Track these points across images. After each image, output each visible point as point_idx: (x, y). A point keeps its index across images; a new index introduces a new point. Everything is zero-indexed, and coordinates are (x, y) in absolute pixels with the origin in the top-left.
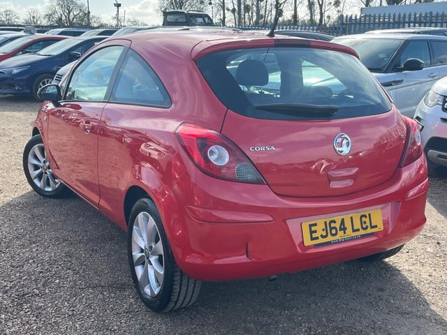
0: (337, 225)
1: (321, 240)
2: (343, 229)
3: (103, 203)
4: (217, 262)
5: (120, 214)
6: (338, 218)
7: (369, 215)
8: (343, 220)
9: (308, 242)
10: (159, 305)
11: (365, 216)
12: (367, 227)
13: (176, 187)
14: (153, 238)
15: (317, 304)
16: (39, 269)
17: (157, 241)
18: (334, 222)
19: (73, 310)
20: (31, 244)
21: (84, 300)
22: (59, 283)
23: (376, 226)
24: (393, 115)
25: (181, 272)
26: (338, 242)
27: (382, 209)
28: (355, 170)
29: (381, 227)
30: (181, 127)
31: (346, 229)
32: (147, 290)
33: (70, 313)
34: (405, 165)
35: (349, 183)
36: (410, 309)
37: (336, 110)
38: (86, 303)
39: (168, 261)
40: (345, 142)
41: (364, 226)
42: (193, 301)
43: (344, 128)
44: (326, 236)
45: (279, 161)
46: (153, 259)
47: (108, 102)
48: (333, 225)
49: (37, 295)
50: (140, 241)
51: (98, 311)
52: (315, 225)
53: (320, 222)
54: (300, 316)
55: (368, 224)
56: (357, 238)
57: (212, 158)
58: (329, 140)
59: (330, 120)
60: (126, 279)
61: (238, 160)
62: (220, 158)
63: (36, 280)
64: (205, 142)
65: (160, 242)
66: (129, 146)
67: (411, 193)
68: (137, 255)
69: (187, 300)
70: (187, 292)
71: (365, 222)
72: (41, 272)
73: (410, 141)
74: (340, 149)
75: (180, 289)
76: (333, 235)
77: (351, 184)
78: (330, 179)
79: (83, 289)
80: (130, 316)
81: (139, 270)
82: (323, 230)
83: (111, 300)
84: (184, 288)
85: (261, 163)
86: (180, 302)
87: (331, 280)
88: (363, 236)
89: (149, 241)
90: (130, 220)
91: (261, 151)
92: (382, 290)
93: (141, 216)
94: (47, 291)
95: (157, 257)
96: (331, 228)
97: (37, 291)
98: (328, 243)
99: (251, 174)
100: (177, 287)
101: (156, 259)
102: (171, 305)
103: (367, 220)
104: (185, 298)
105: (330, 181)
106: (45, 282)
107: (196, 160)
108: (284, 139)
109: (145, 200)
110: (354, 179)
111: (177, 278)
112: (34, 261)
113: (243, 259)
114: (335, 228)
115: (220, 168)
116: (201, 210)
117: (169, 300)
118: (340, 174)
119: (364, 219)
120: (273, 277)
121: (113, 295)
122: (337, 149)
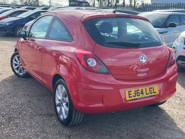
0: (140, 92)
1: (133, 98)
2: (142, 93)
3: (44, 81)
4: (90, 106)
5: (51, 85)
6: (140, 89)
7: (153, 88)
8: (142, 89)
9: (128, 99)
10: (66, 123)
11: (151, 88)
12: (152, 92)
13: (74, 74)
14: (64, 96)
15: (131, 124)
16: (17, 107)
17: (66, 97)
18: (139, 90)
19: (31, 124)
20: (14, 97)
21: (35, 120)
22: (25, 113)
23: (156, 92)
24: (164, 47)
25: (76, 110)
26: (140, 99)
27: (158, 85)
28: (148, 69)
29: (158, 93)
30: (77, 50)
31: (143, 93)
32: (61, 117)
33: (30, 125)
34: (168, 67)
35: (145, 74)
36: (169, 127)
37: (140, 44)
38: (36, 121)
39: (70, 105)
40: (144, 57)
41: (151, 92)
42: (80, 121)
43: (144, 52)
44: (135, 96)
45: (116, 65)
46: (64, 104)
47: (46, 39)
48: (138, 92)
49: (16, 118)
50: (59, 96)
51: (41, 125)
52: (131, 91)
53: (133, 91)
54: (124, 129)
55: (152, 91)
56: (148, 97)
57: (89, 63)
58: (137, 56)
59: (138, 48)
60: (53, 112)
61: (100, 64)
62: (92, 63)
63: (16, 112)
64: (86, 57)
65: (67, 97)
66: (55, 57)
67: (171, 79)
68: (57, 102)
69: (78, 121)
70: (78, 118)
71: (151, 91)
72: (18, 108)
73: (171, 57)
74: (142, 60)
75: (75, 117)
76: (138, 96)
77: (146, 75)
78: (137, 73)
79: (35, 116)
80: (54, 127)
81: (58, 109)
82: (134, 94)
83: (47, 120)
84: (77, 116)
85: (109, 66)
86: (75, 122)
87: (137, 114)
88: (150, 96)
89: (63, 97)
90: (55, 88)
91: (109, 61)
92: (157, 118)
93: (59, 86)
94: (20, 116)
95: (66, 103)
96: (137, 93)
97: (16, 116)
98: (136, 99)
99: (105, 70)
100: (74, 116)
101: (65, 104)
102: (71, 123)
103: (152, 90)
104: (77, 120)
105: (137, 74)
106: (20, 112)
107: (83, 64)
108: (119, 56)
109: (61, 80)
110: (147, 73)
111: (74, 112)
112: (15, 104)
113: (101, 105)
114: (139, 93)
115: (92, 67)
116: (84, 85)
117: (70, 121)
118: (142, 71)
119: (151, 89)
120: (113, 113)
121: (47, 118)
122: (141, 60)
